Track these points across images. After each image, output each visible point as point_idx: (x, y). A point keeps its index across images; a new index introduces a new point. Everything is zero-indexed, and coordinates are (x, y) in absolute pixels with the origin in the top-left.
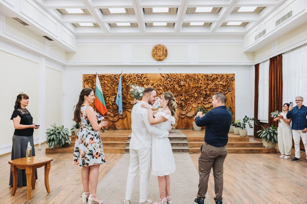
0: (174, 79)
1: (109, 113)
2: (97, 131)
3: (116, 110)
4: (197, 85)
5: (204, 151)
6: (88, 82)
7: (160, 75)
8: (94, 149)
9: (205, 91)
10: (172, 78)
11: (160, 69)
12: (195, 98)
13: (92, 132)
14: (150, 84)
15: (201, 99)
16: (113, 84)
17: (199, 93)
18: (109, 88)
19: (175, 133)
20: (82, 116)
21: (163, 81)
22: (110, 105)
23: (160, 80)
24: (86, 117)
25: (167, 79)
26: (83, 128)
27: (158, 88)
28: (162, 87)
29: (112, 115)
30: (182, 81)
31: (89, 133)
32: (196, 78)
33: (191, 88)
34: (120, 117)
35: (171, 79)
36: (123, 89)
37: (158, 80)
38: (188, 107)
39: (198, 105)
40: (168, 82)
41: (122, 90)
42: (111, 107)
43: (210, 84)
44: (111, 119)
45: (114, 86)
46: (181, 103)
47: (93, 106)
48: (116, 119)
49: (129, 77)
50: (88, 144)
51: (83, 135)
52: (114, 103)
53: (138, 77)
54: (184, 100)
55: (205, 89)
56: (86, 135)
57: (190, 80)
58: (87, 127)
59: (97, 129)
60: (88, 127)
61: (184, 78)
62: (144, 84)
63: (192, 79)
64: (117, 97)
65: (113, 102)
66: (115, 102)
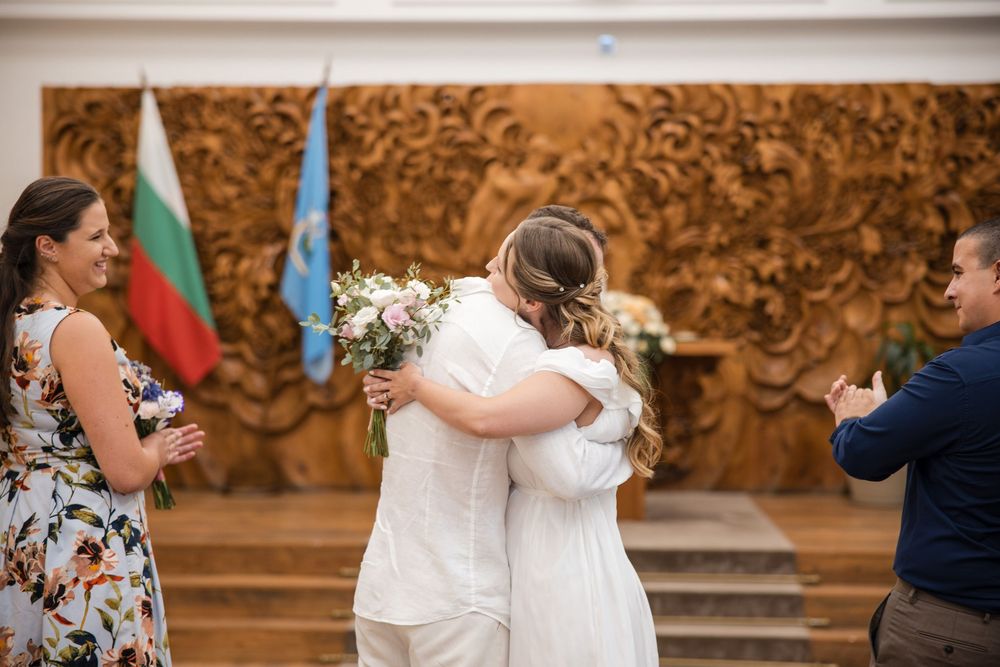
0: (706, 121)
1: (232, 369)
2: (126, 492)
3: (283, 348)
4: (878, 168)
5: (891, 647)
6: (81, 140)
7: (604, 96)
8: (108, 626)
9: (944, 212)
10: (694, 120)
11: (606, 49)
12: (865, 267)
13: (96, 504)
14: (535, 161)
15: (909, 268)
16: (261, 158)
17: (897, 227)
18: (231, 191)
19: (713, 517)
20: (24, 383)
21: (626, 136)
22: (243, 312)
23: (607, 134)
24: (56, 391)
25: (658, 123)
26: (21, 470)
27: (592, 189)
28: (621, 183)
29: (257, 383)
30: (771, 136)
31: (73, 510)
32: (876, 112)
33: (834, 188)
34: (314, 398)
35: (687, 124)
36: (333, 194)
37: (594, 133)
38: (813, 331)
39: (884, 315)
40: (667, 148)
41: (331, 206)
42: (248, 325)
43: (982, 157)
44: (251, 414)
45: (268, 173)
46: (761, 303)
47: (120, 323)
48: (283, 411)
49: (384, 108)
50: (62, 588)
51: (28, 524)
52: (270, 301)
53: (447, 112)
54: (781, 277)
55: (939, 200)
56: (52, 526)
57: (827, 129)
58: (56, 464)
59: (134, 477)
60: (63, 466)
61: (786, 113)
62: (491, 161)
63: (845, 122)
64: (296, 258)
65: (264, 293)
66: (274, 288)
